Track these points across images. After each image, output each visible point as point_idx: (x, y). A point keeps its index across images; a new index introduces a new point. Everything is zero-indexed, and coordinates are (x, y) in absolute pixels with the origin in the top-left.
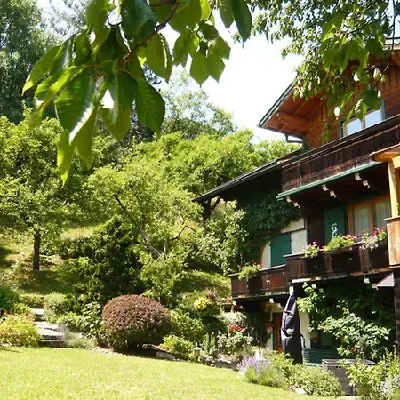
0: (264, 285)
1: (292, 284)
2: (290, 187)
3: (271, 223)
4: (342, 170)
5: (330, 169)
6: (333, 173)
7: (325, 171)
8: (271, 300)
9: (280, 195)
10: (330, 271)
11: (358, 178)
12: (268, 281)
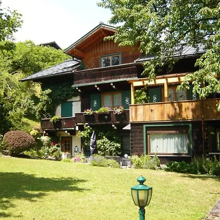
0: (62, 125)
1: (77, 125)
2: (79, 83)
3: (64, 96)
4: (105, 80)
5: (99, 79)
6: (101, 80)
7: (97, 79)
8: (66, 132)
9: (73, 86)
10: (97, 121)
11: (112, 84)
12: (65, 123)
